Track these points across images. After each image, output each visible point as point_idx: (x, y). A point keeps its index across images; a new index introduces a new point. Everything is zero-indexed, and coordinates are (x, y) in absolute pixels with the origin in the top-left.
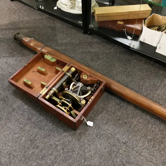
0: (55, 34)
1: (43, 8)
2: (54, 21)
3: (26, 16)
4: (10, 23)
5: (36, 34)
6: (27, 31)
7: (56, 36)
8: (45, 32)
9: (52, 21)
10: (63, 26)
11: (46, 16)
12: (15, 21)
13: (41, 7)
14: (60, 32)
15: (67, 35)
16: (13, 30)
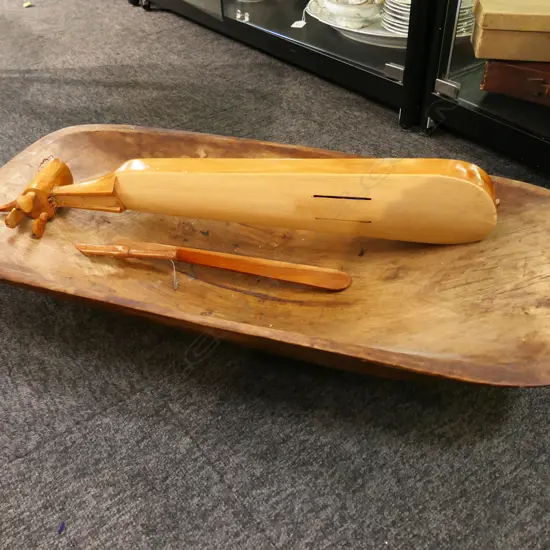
0: (270, 117)
1: (247, 19)
2: (280, 75)
3: (179, 53)
4: (105, 66)
5: (185, 110)
6: (155, 94)
7: (270, 123)
8: (227, 106)
9: (271, 76)
10: (315, 93)
11: (256, 58)
12: (128, 62)
13: (239, 16)
14: (293, 113)
15: (321, 125)
16: (105, 86)
